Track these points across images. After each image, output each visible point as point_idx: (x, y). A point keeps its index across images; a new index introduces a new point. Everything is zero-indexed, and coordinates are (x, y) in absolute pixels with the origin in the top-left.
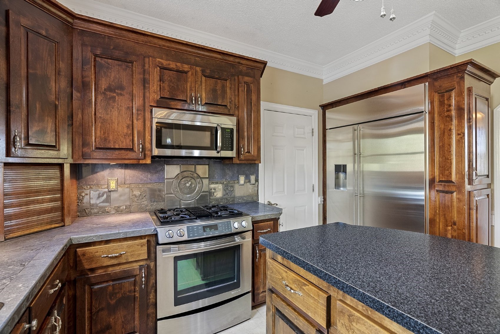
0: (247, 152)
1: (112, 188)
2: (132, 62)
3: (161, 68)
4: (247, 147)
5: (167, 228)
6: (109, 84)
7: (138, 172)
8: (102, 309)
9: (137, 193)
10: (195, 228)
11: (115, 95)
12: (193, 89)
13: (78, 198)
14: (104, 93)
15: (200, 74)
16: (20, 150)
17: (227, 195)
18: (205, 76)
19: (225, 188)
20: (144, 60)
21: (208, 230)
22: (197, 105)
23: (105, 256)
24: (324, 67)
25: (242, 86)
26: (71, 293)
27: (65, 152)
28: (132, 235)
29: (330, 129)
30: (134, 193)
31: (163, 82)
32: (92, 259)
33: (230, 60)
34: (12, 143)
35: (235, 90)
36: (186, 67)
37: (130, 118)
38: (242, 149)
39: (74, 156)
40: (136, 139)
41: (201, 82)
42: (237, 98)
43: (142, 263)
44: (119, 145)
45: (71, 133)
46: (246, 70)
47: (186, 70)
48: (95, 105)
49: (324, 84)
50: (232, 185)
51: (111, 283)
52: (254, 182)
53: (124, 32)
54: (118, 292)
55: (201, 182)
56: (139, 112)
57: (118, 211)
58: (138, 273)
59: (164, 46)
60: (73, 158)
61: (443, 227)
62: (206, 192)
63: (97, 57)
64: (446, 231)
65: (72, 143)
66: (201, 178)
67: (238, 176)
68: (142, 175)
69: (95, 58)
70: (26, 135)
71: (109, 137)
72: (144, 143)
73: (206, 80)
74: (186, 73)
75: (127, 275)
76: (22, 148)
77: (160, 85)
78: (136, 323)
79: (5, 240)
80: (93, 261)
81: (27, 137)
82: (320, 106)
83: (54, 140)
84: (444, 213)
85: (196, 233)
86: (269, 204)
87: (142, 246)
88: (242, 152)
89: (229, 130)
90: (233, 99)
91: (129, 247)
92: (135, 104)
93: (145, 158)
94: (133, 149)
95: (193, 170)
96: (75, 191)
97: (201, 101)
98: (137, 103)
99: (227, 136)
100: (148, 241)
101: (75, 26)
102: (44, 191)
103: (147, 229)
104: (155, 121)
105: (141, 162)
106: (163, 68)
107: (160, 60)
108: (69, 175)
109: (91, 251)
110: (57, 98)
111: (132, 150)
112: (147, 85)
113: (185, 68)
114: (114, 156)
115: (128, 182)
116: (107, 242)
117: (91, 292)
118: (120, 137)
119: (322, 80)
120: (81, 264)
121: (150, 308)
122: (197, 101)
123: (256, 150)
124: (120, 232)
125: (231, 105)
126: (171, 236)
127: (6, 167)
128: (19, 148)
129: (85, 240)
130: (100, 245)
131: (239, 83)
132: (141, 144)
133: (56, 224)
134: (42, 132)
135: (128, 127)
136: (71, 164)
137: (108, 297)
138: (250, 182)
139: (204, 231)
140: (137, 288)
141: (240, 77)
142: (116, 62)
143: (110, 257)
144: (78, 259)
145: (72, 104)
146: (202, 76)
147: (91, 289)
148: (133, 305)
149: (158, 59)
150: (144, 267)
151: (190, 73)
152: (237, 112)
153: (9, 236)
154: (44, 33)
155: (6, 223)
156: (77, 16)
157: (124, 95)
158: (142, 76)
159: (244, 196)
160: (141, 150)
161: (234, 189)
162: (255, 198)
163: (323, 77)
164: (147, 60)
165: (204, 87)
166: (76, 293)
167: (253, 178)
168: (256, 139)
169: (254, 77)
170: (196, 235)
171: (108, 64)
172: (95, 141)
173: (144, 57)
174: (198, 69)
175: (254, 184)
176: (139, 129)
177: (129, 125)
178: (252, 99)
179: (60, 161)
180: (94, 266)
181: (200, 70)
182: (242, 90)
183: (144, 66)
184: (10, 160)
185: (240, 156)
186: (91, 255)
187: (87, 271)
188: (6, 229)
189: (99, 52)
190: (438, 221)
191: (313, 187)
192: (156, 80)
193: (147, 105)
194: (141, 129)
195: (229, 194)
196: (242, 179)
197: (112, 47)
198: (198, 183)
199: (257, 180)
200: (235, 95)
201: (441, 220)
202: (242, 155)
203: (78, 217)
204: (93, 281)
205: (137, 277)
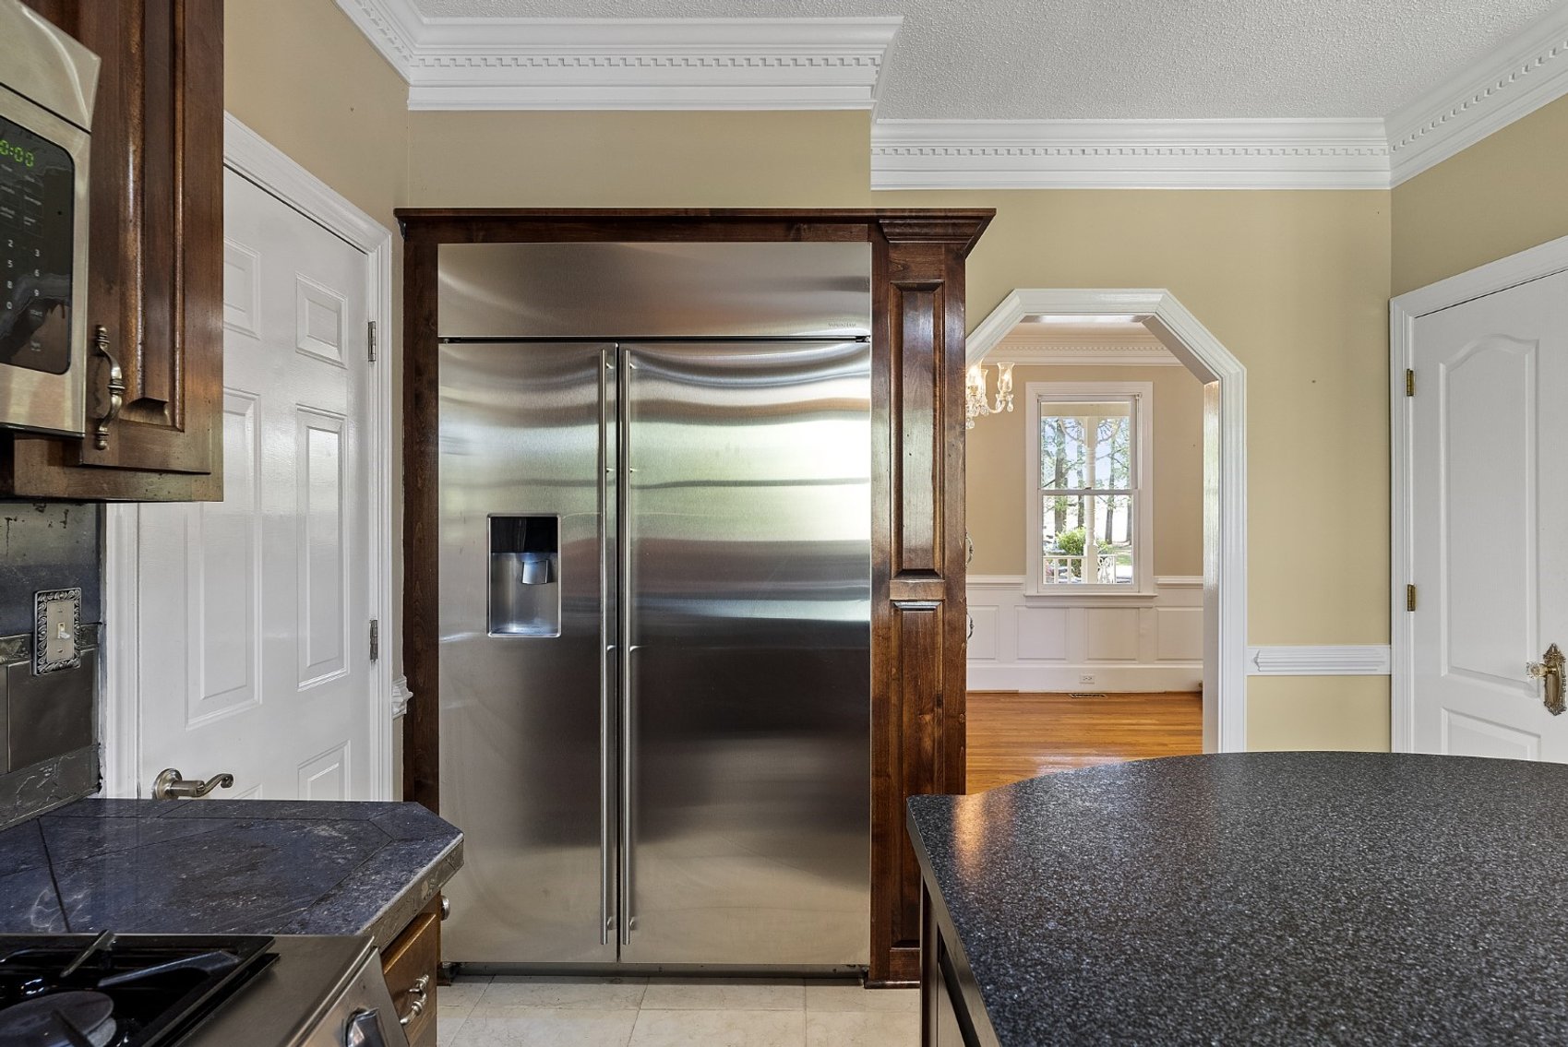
0: (139, 402)
24: (425, 20)
29: (452, 340)
49: (412, 111)
61: (910, 720)
64: (919, 727)
82: (397, 212)
84: (914, 673)
86: (170, 793)
138: (32, 649)
167: (60, 617)
190: (897, 703)
191: (373, 633)
199: (88, 633)
201: (907, 696)
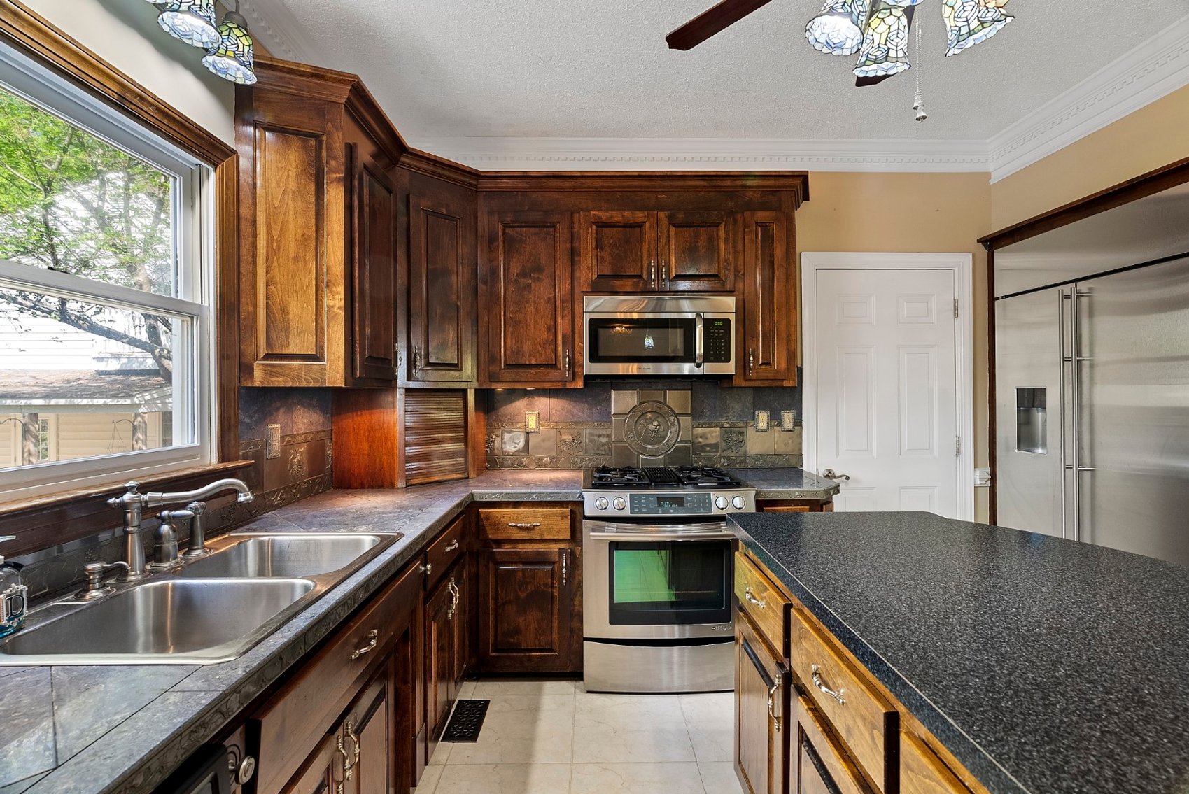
0: (762, 364)
1: (530, 427)
2: (554, 226)
3: (598, 226)
4: (763, 353)
5: (600, 493)
6: (523, 265)
7: (568, 402)
8: (510, 602)
9: (568, 438)
10: (644, 499)
11: (530, 281)
12: (654, 253)
13: (488, 442)
14: (516, 281)
15: (665, 223)
16: (421, 372)
17: (730, 451)
18: (676, 226)
19: (726, 436)
20: (572, 218)
21: (666, 505)
22: (660, 281)
23: (514, 524)
24: (988, 141)
25: (750, 232)
26: (473, 570)
27: (469, 372)
28: (548, 499)
29: (1006, 297)
30: (563, 437)
31: (602, 249)
32: (498, 526)
33: (725, 185)
34: (412, 363)
35: (735, 242)
36: (640, 216)
37: (552, 315)
38: (751, 359)
39: (480, 379)
40: (560, 348)
41: (668, 237)
42: (741, 257)
43: (562, 546)
44: (536, 360)
45: (475, 344)
46: (761, 197)
47: (639, 221)
48: (505, 301)
49: (991, 183)
50: (741, 430)
51: (521, 567)
52: (791, 426)
53: (543, 180)
54: (530, 582)
55: (676, 423)
56: (565, 305)
57: (539, 466)
58: (557, 560)
59: (603, 187)
60: (478, 381)
62: (686, 442)
63: (507, 227)
65: (478, 359)
66: (676, 415)
67: (754, 413)
68: (574, 407)
69: (504, 230)
70: (426, 352)
71: (522, 348)
72: (573, 353)
73: (676, 234)
74: (640, 226)
75: (542, 559)
76: (423, 370)
77: (597, 255)
78: (554, 636)
79: (407, 486)
80: (498, 529)
81: (427, 355)
82: (979, 241)
83: (455, 356)
85: (644, 507)
86: (828, 476)
87: (562, 518)
88: (751, 365)
89: (721, 323)
90: (731, 260)
91: (545, 516)
92: (559, 291)
93: (574, 379)
94: (555, 364)
95: (662, 400)
96: (483, 430)
97: (668, 273)
98: (562, 289)
99: (716, 335)
100: (571, 511)
101: (480, 188)
102: (445, 427)
103: (569, 491)
104: (587, 317)
105: (568, 386)
106: (601, 226)
107: (597, 213)
108: (474, 406)
109: (496, 514)
110: (459, 298)
111: (554, 366)
112: (576, 259)
113: (638, 218)
114: (530, 377)
115: (554, 419)
116: (517, 504)
117: (498, 575)
118: (539, 347)
119: (987, 175)
120: (485, 530)
121: (575, 619)
122: (660, 274)
123: (784, 359)
124: (533, 491)
125: (727, 272)
126: (604, 507)
127: (407, 394)
128: (420, 369)
129: (489, 497)
130: (507, 508)
131: (746, 225)
132: (568, 356)
133: (460, 474)
134: (443, 346)
135: (548, 330)
136: (476, 390)
137: (517, 586)
138: (780, 424)
139: (660, 505)
140: (557, 584)
141: (747, 214)
142: (532, 230)
143: (519, 528)
144: (481, 523)
145: (477, 302)
146: (669, 228)
147: (496, 569)
148: (549, 607)
149: (592, 212)
150: (566, 552)
151: (647, 225)
152: (741, 285)
153: (413, 482)
154: (444, 211)
155: (407, 465)
156: (482, 174)
157: (543, 280)
158: (568, 245)
159: (768, 455)
160: (567, 366)
161: (745, 438)
162: (793, 462)
163: (990, 167)
164: (576, 216)
165: (673, 247)
166: (478, 570)
167: (788, 417)
168: (784, 335)
169: (779, 209)
170: (644, 509)
171: (522, 235)
172: (505, 355)
173: (572, 213)
174: (662, 215)
175: (791, 431)
176: (565, 332)
177: (550, 326)
178: (773, 255)
179: (463, 386)
180: (500, 537)
181: (666, 217)
182: (751, 240)
183: (572, 227)
184: (412, 385)
185: (747, 371)
186: (496, 519)
187: (491, 543)
188: (407, 473)
189: (509, 219)
191: (958, 444)
192: (590, 247)
193: (577, 291)
194: (569, 333)
195: (733, 447)
196: (762, 419)
197: (527, 208)
198: (671, 424)
199: (798, 422)
200: (735, 251)
202: (750, 369)
203: (487, 469)
204: (499, 558)
205: (556, 565)
